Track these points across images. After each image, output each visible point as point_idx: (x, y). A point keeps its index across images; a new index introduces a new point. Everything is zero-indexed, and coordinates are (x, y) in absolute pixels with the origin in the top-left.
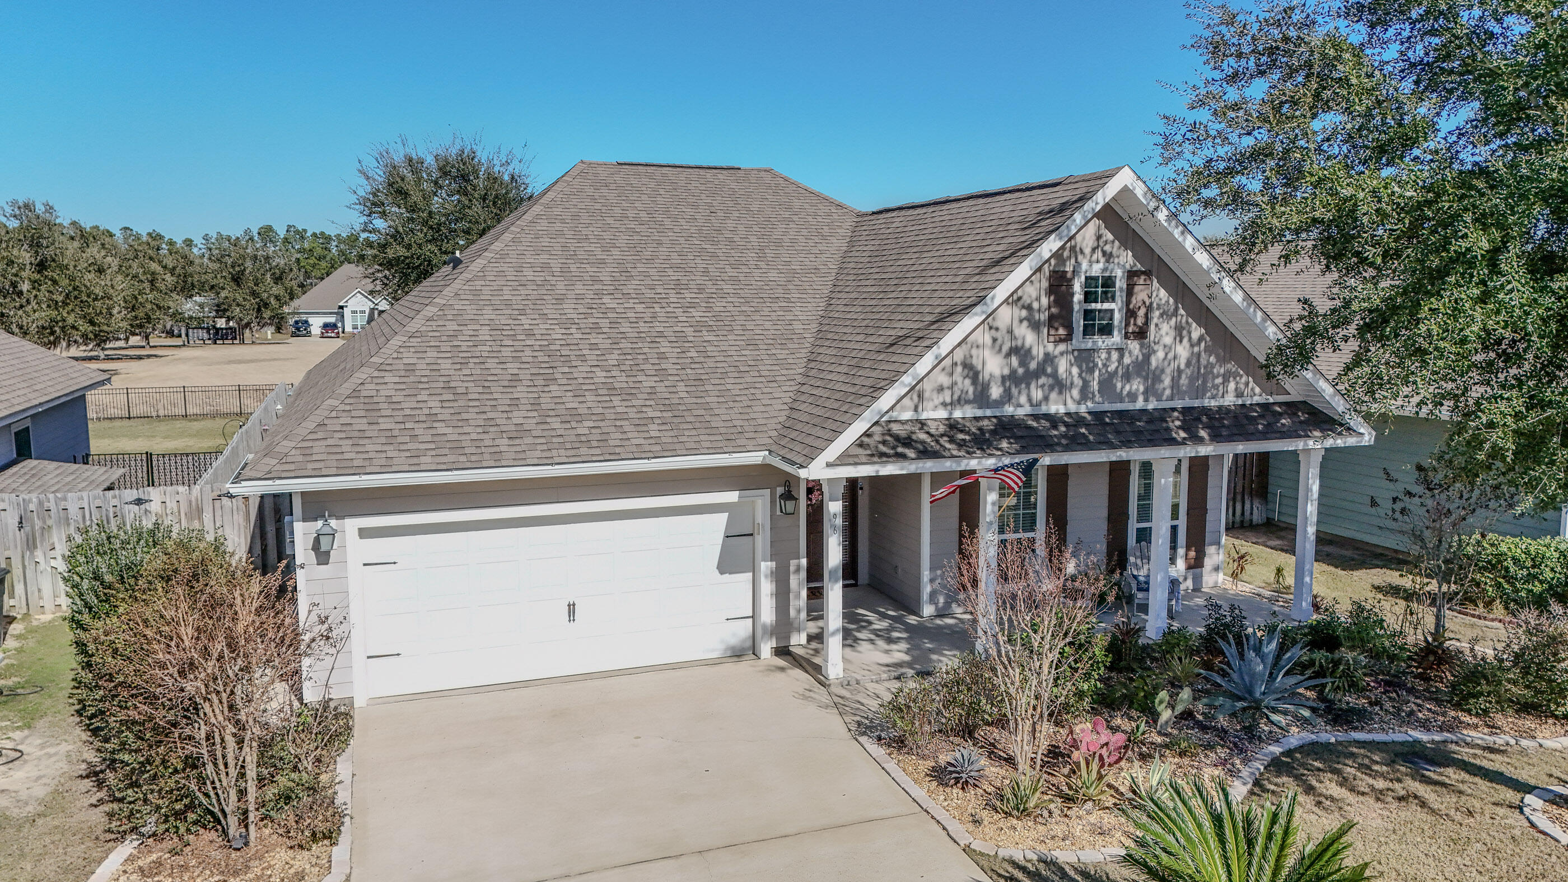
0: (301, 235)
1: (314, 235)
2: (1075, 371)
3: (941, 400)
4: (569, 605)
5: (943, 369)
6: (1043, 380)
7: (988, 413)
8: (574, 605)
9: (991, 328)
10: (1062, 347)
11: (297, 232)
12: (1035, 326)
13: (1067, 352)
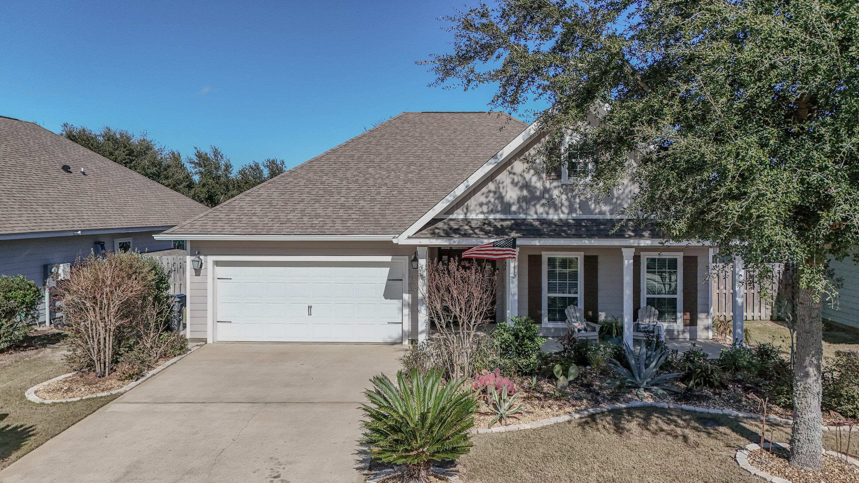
2: (564, 197)
3: (481, 210)
4: (309, 307)
5: (483, 194)
6: (543, 201)
7: (510, 217)
8: (311, 307)
9: (510, 173)
10: (555, 184)
12: (537, 173)
13: (558, 187)
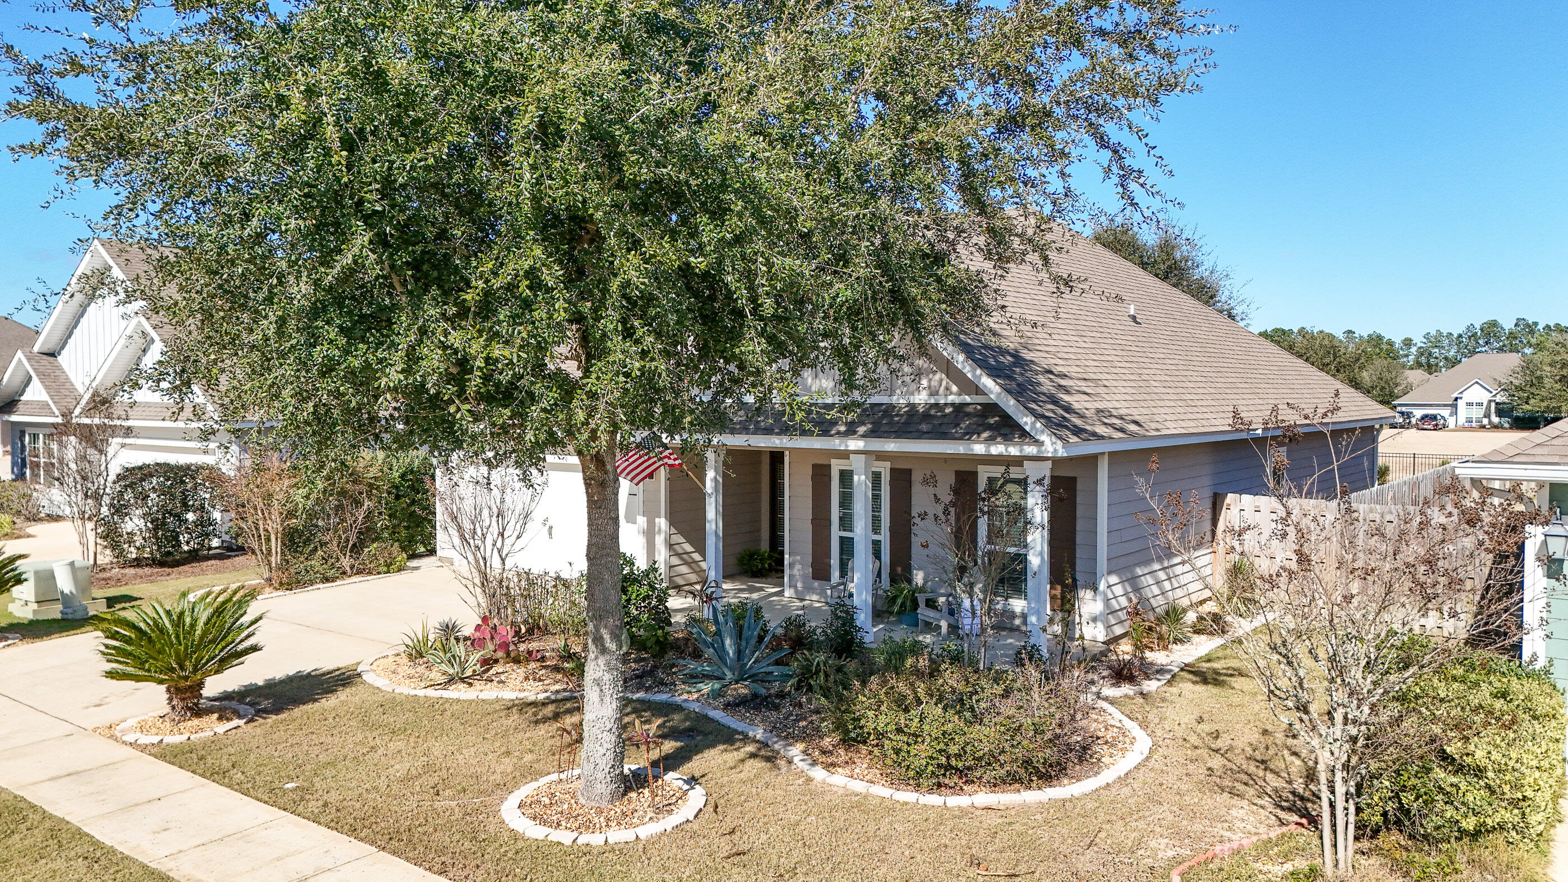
0: (1531, 328)
1: (1548, 327)
4: (550, 527)
11: (1528, 326)
